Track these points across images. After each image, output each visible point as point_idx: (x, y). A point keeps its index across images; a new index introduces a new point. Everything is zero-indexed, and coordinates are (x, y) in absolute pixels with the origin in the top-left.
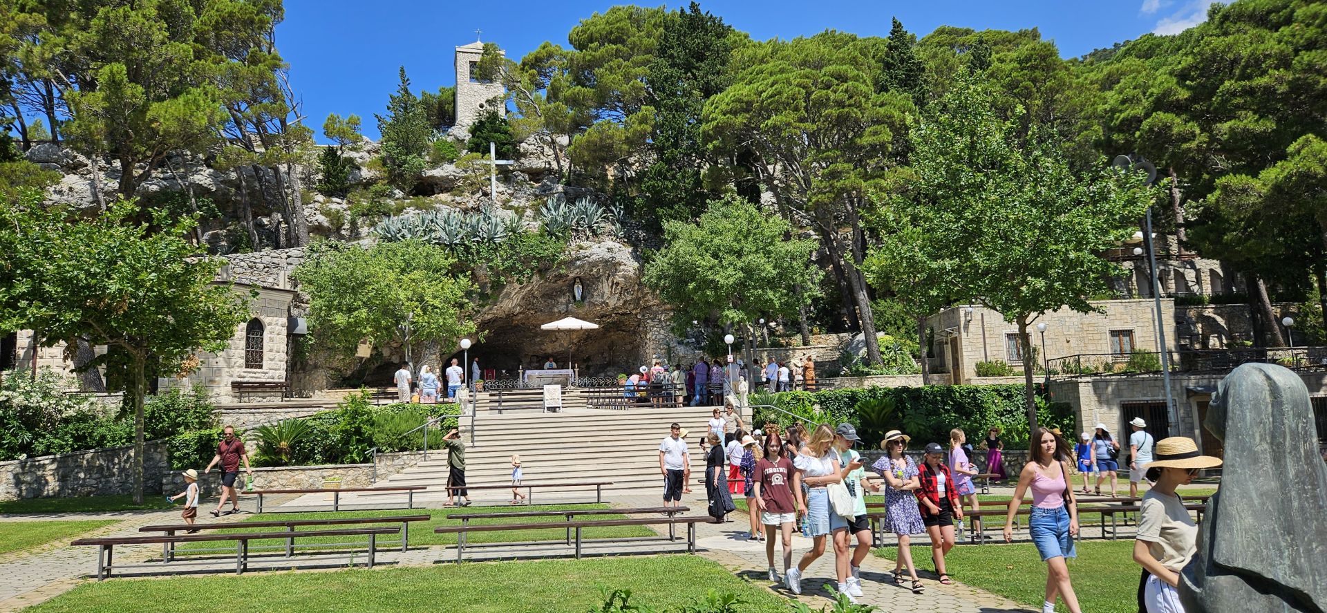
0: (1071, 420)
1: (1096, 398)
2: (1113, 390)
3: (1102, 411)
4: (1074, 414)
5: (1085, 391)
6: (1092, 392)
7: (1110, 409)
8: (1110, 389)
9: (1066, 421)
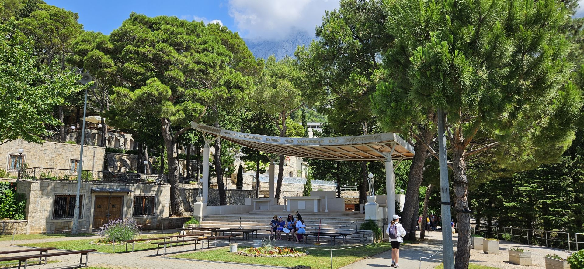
0: (23, 203)
1: (41, 192)
2: (51, 189)
3: (42, 199)
4: (26, 200)
5: (35, 187)
6: (39, 188)
7: (48, 198)
8: (50, 187)
9: (20, 204)
